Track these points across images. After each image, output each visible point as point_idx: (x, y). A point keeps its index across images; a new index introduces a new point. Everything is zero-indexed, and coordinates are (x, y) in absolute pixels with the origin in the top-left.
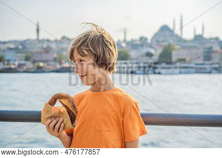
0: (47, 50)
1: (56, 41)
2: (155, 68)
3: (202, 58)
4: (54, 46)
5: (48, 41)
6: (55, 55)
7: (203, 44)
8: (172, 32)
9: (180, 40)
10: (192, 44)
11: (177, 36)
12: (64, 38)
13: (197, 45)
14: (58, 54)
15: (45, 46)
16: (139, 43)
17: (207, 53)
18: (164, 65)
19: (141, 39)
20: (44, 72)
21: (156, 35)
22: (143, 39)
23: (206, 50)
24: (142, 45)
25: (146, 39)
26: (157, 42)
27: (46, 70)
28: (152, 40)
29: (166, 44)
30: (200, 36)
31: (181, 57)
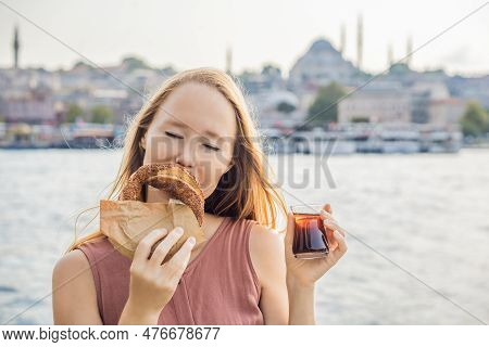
0: (40, 95)
1: (61, 72)
2: (299, 140)
3: (407, 116)
4: (56, 84)
5: (41, 71)
6: (59, 107)
7: (410, 84)
8: (338, 54)
9: (357, 73)
10: (384, 84)
11: (349, 63)
12: (80, 65)
13: (397, 86)
14: (65, 102)
15: (34, 83)
16: (260, 79)
17: (420, 104)
18: (318, 132)
19: (267, 69)
20: (32, 147)
21: (300, 61)
22: (271, 71)
23: (416, 99)
24: (268, 85)
25: (278, 71)
26: (305, 77)
27: (38, 143)
28: (290, 72)
29: (324, 82)
30: (403, 65)
31: (360, 114)
